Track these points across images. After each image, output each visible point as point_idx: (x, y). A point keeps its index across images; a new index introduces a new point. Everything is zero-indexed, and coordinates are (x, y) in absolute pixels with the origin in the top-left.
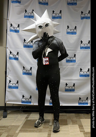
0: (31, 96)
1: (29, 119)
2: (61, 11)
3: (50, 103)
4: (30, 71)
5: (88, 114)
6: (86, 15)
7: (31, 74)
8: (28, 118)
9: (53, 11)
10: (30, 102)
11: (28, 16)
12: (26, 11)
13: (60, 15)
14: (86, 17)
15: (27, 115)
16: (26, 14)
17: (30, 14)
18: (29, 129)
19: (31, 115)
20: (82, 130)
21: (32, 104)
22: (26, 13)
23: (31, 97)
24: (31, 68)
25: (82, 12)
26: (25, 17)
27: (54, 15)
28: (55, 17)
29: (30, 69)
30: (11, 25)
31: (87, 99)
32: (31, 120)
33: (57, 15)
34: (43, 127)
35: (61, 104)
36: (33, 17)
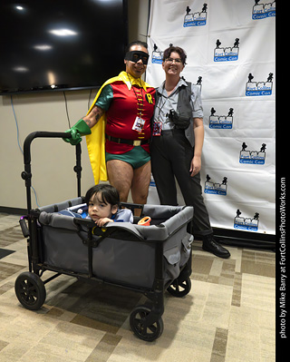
3: (235, 224)
11: (192, 22)
12: (188, 10)
16: (190, 18)
17: (197, 16)
22: (188, 14)
26: (187, 24)
27: (258, 8)
28: (262, 14)
30: (156, 47)
34: (222, 275)
35: (263, 229)
36: (203, 22)
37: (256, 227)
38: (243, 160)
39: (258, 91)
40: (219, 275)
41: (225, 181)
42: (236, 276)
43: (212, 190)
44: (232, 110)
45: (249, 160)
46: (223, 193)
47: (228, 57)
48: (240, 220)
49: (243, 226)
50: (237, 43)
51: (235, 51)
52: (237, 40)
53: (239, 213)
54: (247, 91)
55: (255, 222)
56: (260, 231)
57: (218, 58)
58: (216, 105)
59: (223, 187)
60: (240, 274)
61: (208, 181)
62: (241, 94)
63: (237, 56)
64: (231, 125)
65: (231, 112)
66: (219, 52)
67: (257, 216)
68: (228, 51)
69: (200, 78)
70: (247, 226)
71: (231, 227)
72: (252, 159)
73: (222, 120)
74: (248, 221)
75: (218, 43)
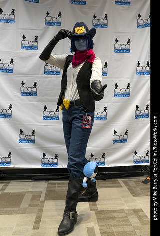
0: (10, 153)
1: (6, 192)
2: (60, 13)
3: (42, 164)
4: (10, 112)
5: (105, 180)
6: (102, 21)
7: (11, 116)
8: (5, 190)
9: (48, 12)
10: (10, 163)
11: (4, 19)
12: (2, 11)
13: (59, 19)
14: (102, 24)
15: (3, 185)
17: (8, 16)
18: (5, 209)
19: (11, 184)
20: (94, 207)
21: (12, 166)
23: (10, 155)
24: (11, 106)
25: (95, 16)
26: (1, 20)
27: (49, 19)
29: (10, 108)
31: (103, 156)
32: (10, 193)
33: (55, 19)
34: (30, 206)
35: (61, 165)
36: (13, 21)
37: (57, 164)
38: (45, 118)
39: (52, 72)
40: (27, 206)
41: (34, 133)
42: (40, 204)
43: (25, 140)
44: (36, 83)
45: (49, 117)
46: (33, 141)
47: (31, 47)
48: (46, 160)
49: (48, 164)
50: (37, 38)
51: (36, 43)
52: (37, 37)
53: (44, 155)
54: (45, 71)
55: (56, 160)
56: (59, 167)
57: (24, 47)
58: (25, 79)
59: (33, 137)
60: (44, 202)
61: (21, 134)
62: (41, 73)
63: (37, 47)
64: (36, 93)
65: (35, 85)
66: (25, 43)
67: (56, 156)
68: (31, 43)
69: (12, 60)
70: (51, 164)
71: (40, 166)
72: (51, 117)
73: (30, 90)
74: (51, 161)
75: (24, 37)
